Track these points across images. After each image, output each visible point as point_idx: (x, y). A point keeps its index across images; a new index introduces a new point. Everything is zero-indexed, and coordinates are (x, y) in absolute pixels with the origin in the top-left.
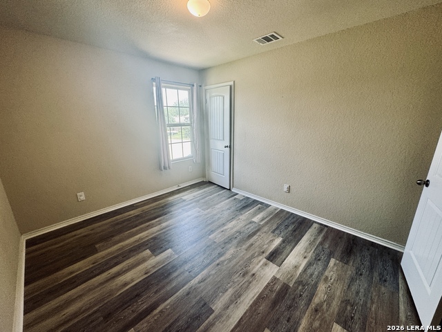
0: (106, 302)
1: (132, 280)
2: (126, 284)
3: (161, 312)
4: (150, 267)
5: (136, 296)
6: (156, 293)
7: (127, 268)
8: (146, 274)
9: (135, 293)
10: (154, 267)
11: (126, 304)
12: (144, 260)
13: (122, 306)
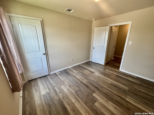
0: (126, 113)
1: (112, 106)
2: (115, 108)
3: (117, 93)
4: (104, 100)
5: (117, 102)
6: (113, 96)
7: (108, 111)
8: (108, 101)
9: (116, 102)
10: (104, 99)
11: (121, 104)
12: (101, 104)
13: (123, 106)
